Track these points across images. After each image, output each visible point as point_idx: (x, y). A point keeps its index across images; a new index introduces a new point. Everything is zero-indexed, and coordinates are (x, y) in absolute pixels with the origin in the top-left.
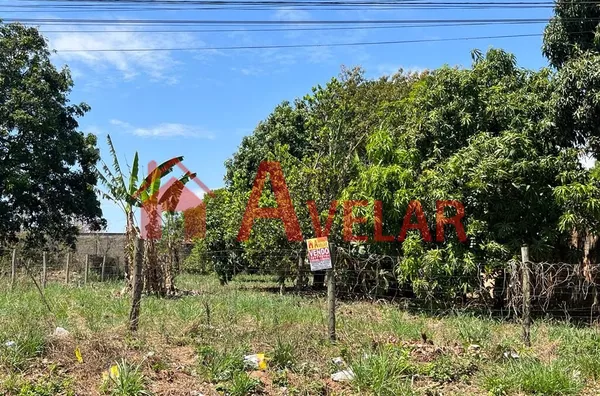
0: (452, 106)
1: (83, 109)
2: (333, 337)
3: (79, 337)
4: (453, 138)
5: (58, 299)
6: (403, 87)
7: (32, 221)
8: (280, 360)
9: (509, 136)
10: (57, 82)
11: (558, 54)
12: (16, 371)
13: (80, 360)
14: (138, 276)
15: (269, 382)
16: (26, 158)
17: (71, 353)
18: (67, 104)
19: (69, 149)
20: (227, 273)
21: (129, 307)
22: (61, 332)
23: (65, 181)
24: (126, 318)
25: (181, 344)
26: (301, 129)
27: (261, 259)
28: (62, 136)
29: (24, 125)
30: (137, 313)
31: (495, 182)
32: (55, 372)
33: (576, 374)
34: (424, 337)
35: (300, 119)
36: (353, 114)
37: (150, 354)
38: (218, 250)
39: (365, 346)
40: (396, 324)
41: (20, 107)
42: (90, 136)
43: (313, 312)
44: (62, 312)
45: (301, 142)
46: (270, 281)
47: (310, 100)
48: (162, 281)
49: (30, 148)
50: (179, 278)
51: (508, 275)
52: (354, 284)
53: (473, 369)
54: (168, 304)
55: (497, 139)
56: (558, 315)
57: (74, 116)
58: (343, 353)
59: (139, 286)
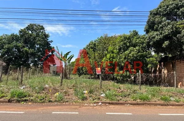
0: (125, 42)
1: (52, 41)
2: (101, 88)
3: (50, 87)
4: (126, 48)
5: (46, 79)
6: (116, 38)
7: (41, 64)
8: (91, 92)
9: (137, 48)
10: (46, 36)
11: (147, 31)
12: (38, 93)
13: (51, 91)
14: (62, 75)
15: (88, 96)
16: (41, 51)
17: (49, 90)
18: (49, 40)
19: (49, 49)
20: (80, 75)
21: (60, 81)
22: (47, 86)
23: (48, 56)
24: (60, 83)
25: (71, 89)
26: (95, 46)
27: (87, 72)
28: (47, 47)
29: (40, 45)
30: (62, 82)
31: (134, 57)
32: (46, 94)
33: (150, 96)
34: (119, 88)
35: (95, 44)
36: (106, 43)
37: (65, 90)
38: (78, 70)
39: (107, 90)
40: (114, 85)
41: (39, 41)
42: (53, 47)
43: (97, 83)
44: (47, 82)
45: (95, 49)
46: (88, 76)
47: (97, 40)
48: (67, 76)
49: (41, 49)
50: (70, 75)
51: (137, 76)
52: (106, 77)
53: (129, 95)
54: (68, 80)
55: (134, 48)
56: (147, 84)
57: (50, 43)
58: (103, 91)
59: (63, 77)
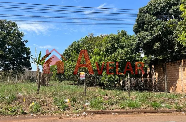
0: (113, 43)
1: (27, 41)
2: (86, 95)
3: (24, 96)
4: (112, 50)
5: (19, 87)
6: (102, 38)
7: (14, 68)
8: (73, 100)
9: (125, 49)
10: (20, 35)
11: (136, 31)
12: (9, 104)
13: (25, 101)
14: (39, 81)
15: (70, 106)
16: (13, 53)
17: (22, 100)
18: (23, 40)
19: (23, 51)
20: (61, 80)
21: (37, 88)
22: (20, 94)
23: (22, 59)
24: (36, 91)
25: (49, 97)
26: (79, 47)
27: (69, 77)
28: (21, 48)
29: (12, 45)
30: (39, 90)
31: (122, 60)
32: (18, 104)
33: (140, 103)
34: (106, 95)
35: (79, 45)
36: (91, 44)
37: (42, 99)
38: (59, 75)
39: (93, 97)
40: (100, 92)
41: (10, 41)
42: (28, 48)
43: (81, 89)
44: (20, 90)
45: (79, 50)
46: (71, 82)
47: (81, 41)
48: (45, 82)
49: (14, 50)
50: (50, 81)
51: (125, 80)
52: (91, 83)
53: (117, 102)
54: (47, 88)
55: (123, 50)
56: (136, 90)
57: (24, 43)
58: (88, 99)
59: (40, 83)
